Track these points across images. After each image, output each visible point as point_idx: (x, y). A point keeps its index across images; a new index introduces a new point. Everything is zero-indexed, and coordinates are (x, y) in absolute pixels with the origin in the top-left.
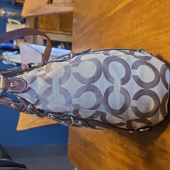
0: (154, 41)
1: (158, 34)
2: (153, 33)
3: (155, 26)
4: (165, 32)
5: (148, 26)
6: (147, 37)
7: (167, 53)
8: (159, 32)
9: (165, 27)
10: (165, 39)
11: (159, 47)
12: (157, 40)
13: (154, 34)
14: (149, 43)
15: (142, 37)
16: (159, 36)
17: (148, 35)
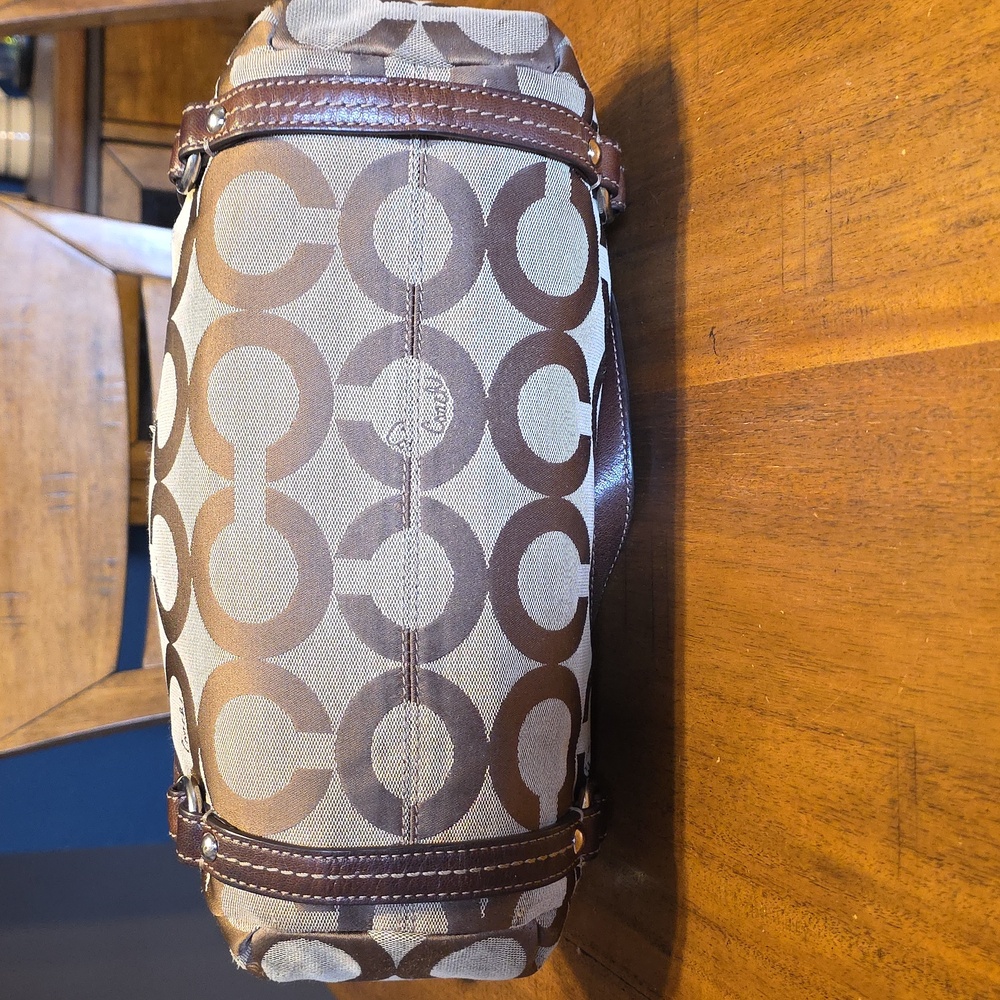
0: (777, 121)
1: (799, 74)
2: (765, 72)
3: (783, 17)
4: (844, 55)
5: (740, 25)
6: (734, 103)
7: (858, 195)
8: (808, 54)
9: (842, 19)
10: (844, 101)
11: (811, 159)
12: (793, 116)
13: (775, 77)
14: (745, 139)
15: (703, 104)
16: (804, 87)
17: (740, 86)
